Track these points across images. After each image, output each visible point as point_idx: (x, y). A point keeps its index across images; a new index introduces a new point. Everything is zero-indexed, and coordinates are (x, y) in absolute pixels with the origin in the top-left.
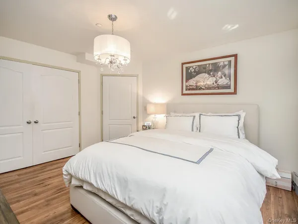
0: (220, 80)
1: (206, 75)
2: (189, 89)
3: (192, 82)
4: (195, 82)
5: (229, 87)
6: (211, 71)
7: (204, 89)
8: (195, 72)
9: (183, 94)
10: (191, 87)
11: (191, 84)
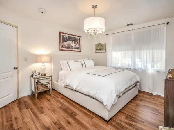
0: (77, 45)
1: (71, 42)
2: (64, 48)
3: (65, 44)
4: (66, 44)
5: (79, 49)
6: (73, 40)
7: (70, 48)
8: (66, 39)
9: (60, 50)
10: (64, 46)
11: (65, 45)
